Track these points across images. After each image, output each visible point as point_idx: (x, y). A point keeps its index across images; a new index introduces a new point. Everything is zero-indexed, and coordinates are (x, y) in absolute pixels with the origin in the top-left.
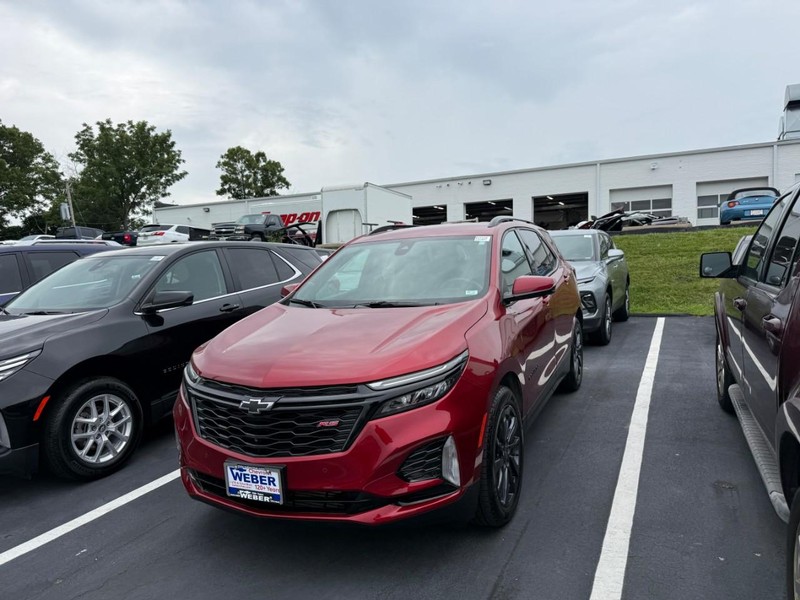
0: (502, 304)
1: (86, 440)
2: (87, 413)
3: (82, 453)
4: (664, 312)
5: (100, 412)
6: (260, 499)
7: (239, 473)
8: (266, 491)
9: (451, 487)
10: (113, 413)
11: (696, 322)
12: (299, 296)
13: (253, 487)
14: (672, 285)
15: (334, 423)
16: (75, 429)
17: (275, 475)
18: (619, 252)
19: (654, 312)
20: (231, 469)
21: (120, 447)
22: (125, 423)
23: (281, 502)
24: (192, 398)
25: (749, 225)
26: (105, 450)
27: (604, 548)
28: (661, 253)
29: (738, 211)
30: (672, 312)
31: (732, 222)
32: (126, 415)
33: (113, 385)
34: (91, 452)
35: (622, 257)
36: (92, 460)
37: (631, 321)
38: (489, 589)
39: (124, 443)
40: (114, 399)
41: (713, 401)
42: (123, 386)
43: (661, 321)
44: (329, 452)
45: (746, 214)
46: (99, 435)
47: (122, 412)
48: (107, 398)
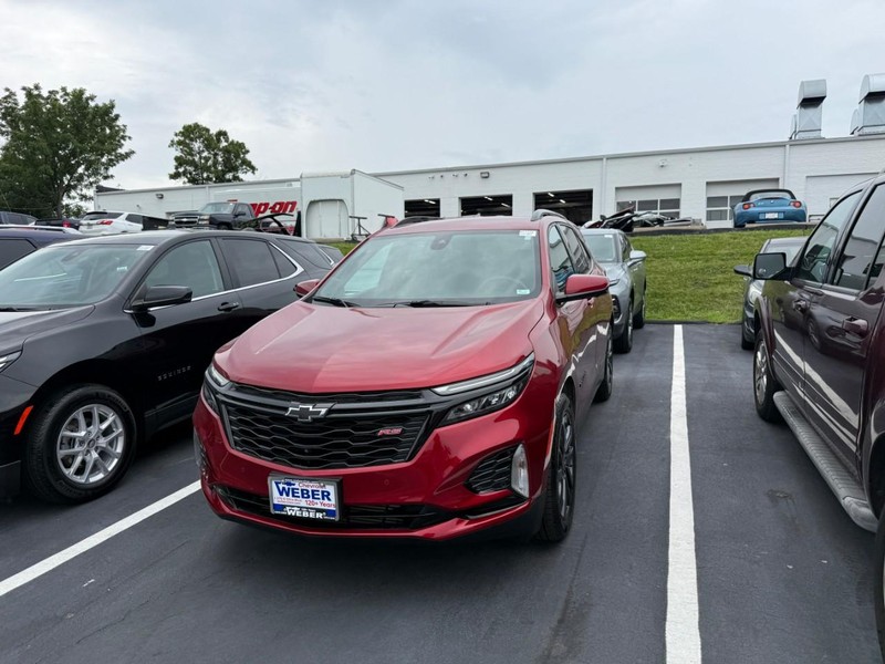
0: (555, 304)
1: (73, 457)
2: (75, 425)
3: (70, 472)
4: (679, 319)
5: (89, 425)
6: (312, 515)
7: (286, 487)
8: (319, 506)
9: (519, 498)
10: (104, 426)
11: (715, 330)
12: (323, 293)
13: (303, 502)
14: (688, 291)
15: (397, 431)
16: (61, 443)
17: (331, 489)
18: (641, 254)
19: (670, 318)
20: (277, 484)
21: (112, 465)
22: (117, 437)
23: (337, 518)
24: (223, 406)
25: (765, 228)
26: (95, 469)
27: (670, 560)
28: (676, 256)
29: (753, 213)
30: (689, 319)
31: (747, 226)
32: (117, 428)
33: (104, 395)
34: (80, 471)
35: (644, 259)
36: (80, 480)
37: (647, 328)
38: (560, 605)
39: (116, 461)
40: (104, 409)
41: (750, 411)
42: (114, 394)
43: (678, 329)
44: (391, 463)
45: (761, 217)
46: (88, 452)
47: (113, 425)
48: (97, 409)
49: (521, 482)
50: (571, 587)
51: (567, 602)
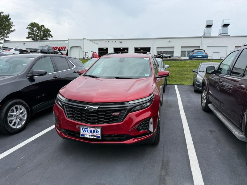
1: (12, 121)
2: (13, 111)
3: (11, 125)
4: (176, 84)
5: (17, 111)
6: (93, 137)
7: (85, 129)
8: (95, 135)
9: (150, 132)
10: (21, 111)
11: (186, 87)
12: (88, 74)
13: (90, 134)
14: (178, 76)
15: (118, 114)
16: (9, 116)
17: (99, 130)
18: (168, 66)
19: (173, 83)
20: (82, 128)
21: (23, 123)
22: (25, 115)
23: (100, 138)
24: (64, 106)
25: (198, 60)
26: (18, 124)
27: (188, 149)
28: (174, 67)
29: (194, 56)
30: (178, 84)
31: (193, 59)
32: (25, 112)
33: (21, 102)
34: (14, 125)
35: (169, 67)
36: (14, 127)
37: (168, 86)
39: (24, 122)
40: (21, 106)
41: (200, 109)
42: (24, 102)
43: (176, 86)
44: (116, 123)
45: (197, 57)
46: (17, 119)
47: (24, 111)
48: (19, 106)
49: (151, 128)
50: (163, 157)
51: (163, 161)
